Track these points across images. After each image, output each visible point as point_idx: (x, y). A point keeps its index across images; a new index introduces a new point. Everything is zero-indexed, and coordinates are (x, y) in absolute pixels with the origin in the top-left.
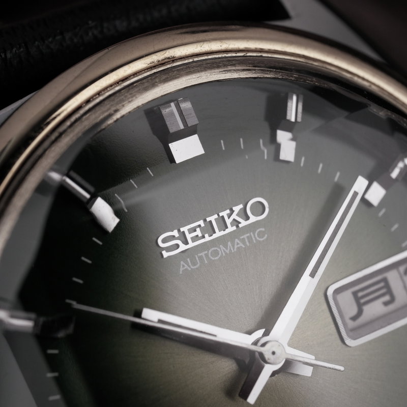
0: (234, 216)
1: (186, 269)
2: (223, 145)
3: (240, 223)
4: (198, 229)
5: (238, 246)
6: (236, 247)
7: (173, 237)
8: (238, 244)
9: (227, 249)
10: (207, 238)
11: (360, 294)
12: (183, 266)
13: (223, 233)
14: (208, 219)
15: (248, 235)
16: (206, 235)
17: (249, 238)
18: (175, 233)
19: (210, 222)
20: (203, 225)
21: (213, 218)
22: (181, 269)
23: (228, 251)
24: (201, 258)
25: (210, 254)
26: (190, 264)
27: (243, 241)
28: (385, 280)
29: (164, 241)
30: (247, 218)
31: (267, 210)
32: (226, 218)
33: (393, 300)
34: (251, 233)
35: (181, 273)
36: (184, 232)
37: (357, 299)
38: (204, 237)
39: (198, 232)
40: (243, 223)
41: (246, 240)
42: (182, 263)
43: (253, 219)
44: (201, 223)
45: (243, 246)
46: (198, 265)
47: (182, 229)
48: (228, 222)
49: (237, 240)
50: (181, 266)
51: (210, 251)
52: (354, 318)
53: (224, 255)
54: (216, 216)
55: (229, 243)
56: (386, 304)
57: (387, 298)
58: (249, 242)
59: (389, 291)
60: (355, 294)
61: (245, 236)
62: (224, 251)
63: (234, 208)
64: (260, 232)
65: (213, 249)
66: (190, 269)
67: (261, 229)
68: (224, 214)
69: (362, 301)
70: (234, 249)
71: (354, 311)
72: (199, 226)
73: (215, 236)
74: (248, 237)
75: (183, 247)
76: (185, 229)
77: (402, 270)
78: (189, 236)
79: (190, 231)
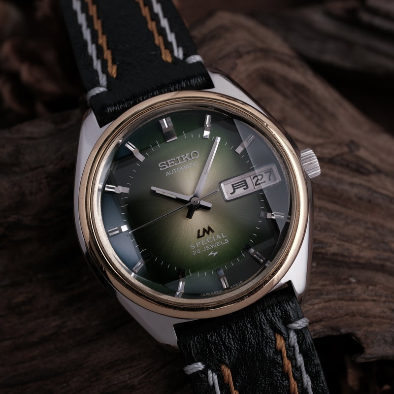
0: (186, 157)
6: (187, 167)
7: (164, 164)
10: (176, 164)
11: (235, 185)
13: (182, 162)
18: (165, 162)
21: (178, 158)
24: (174, 171)
25: (177, 170)
26: (170, 173)
28: (245, 181)
29: (161, 165)
30: (191, 158)
31: (198, 155)
33: (247, 187)
34: (193, 163)
35: (167, 176)
37: (233, 187)
39: (173, 162)
40: (189, 159)
41: (191, 165)
42: (167, 172)
43: (193, 158)
44: (174, 159)
46: (173, 173)
48: (184, 159)
49: (187, 165)
50: (167, 174)
52: (232, 194)
56: (244, 189)
57: (245, 187)
59: (246, 185)
60: (233, 185)
62: (182, 169)
66: (170, 175)
68: (182, 156)
71: (232, 191)
75: (167, 167)
76: (168, 161)
77: (252, 177)
78: (169, 164)
79: (170, 162)
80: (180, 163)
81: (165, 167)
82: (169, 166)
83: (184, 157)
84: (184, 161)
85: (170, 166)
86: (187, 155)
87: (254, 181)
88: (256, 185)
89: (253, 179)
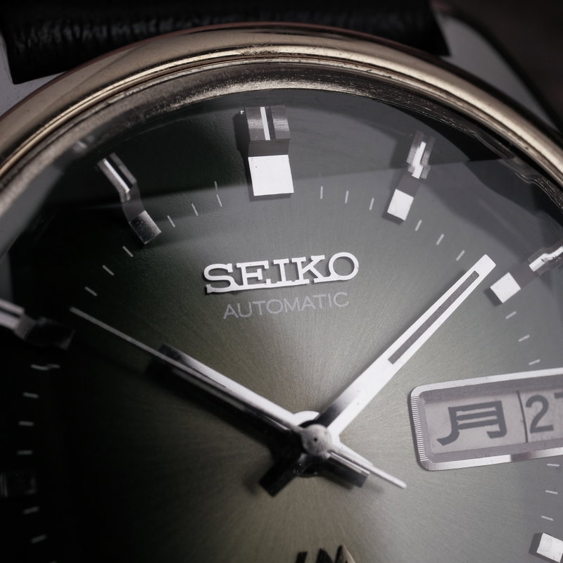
0: (311, 267)
1: (233, 316)
2: (322, 192)
3: (317, 277)
4: (260, 271)
5: (308, 305)
6: (304, 306)
8: (308, 303)
9: (292, 306)
10: (269, 284)
11: (459, 413)
12: (230, 311)
13: (290, 283)
14: (276, 262)
15: (325, 295)
16: (268, 281)
17: (325, 300)
19: (278, 265)
20: (267, 267)
21: (282, 262)
22: (227, 313)
23: (292, 309)
24: (255, 307)
25: (268, 305)
26: (239, 311)
27: (316, 301)
28: (498, 405)
29: (212, 272)
30: (328, 274)
31: (356, 271)
32: (299, 266)
33: (502, 432)
34: (329, 295)
35: (225, 318)
36: (240, 269)
37: (454, 419)
38: (265, 282)
39: (259, 274)
40: (320, 278)
41: (320, 301)
42: (229, 306)
43: (334, 276)
44: (266, 264)
45: (314, 308)
46: (249, 315)
47: (239, 265)
48: (302, 271)
49: (307, 298)
50: (228, 310)
51: (269, 302)
52: (444, 441)
53: (286, 311)
54: (287, 261)
55: (297, 300)
56: (492, 435)
57: (496, 428)
58: (323, 304)
59: (501, 421)
60: (452, 411)
61: (320, 296)
62: (288, 307)
63: (313, 257)
64: (340, 296)
65: (273, 300)
66: (237, 317)
67: (343, 293)
68: (299, 261)
69: (460, 422)
70: (301, 308)
71: (447, 432)
72: (262, 267)
73: (279, 284)
74: (323, 298)
75: (234, 287)
76: (242, 266)
77: (525, 398)
78: (245, 276)
79: (249, 269)
80: (284, 282)
81: (228, 283)
82: (240, 282)
83: (304, 264)
84: (302, 281)
85: (246, 286)
86: (316, 259)
87: (531, 413)
88: (534, 429)
89: (529, 404)
